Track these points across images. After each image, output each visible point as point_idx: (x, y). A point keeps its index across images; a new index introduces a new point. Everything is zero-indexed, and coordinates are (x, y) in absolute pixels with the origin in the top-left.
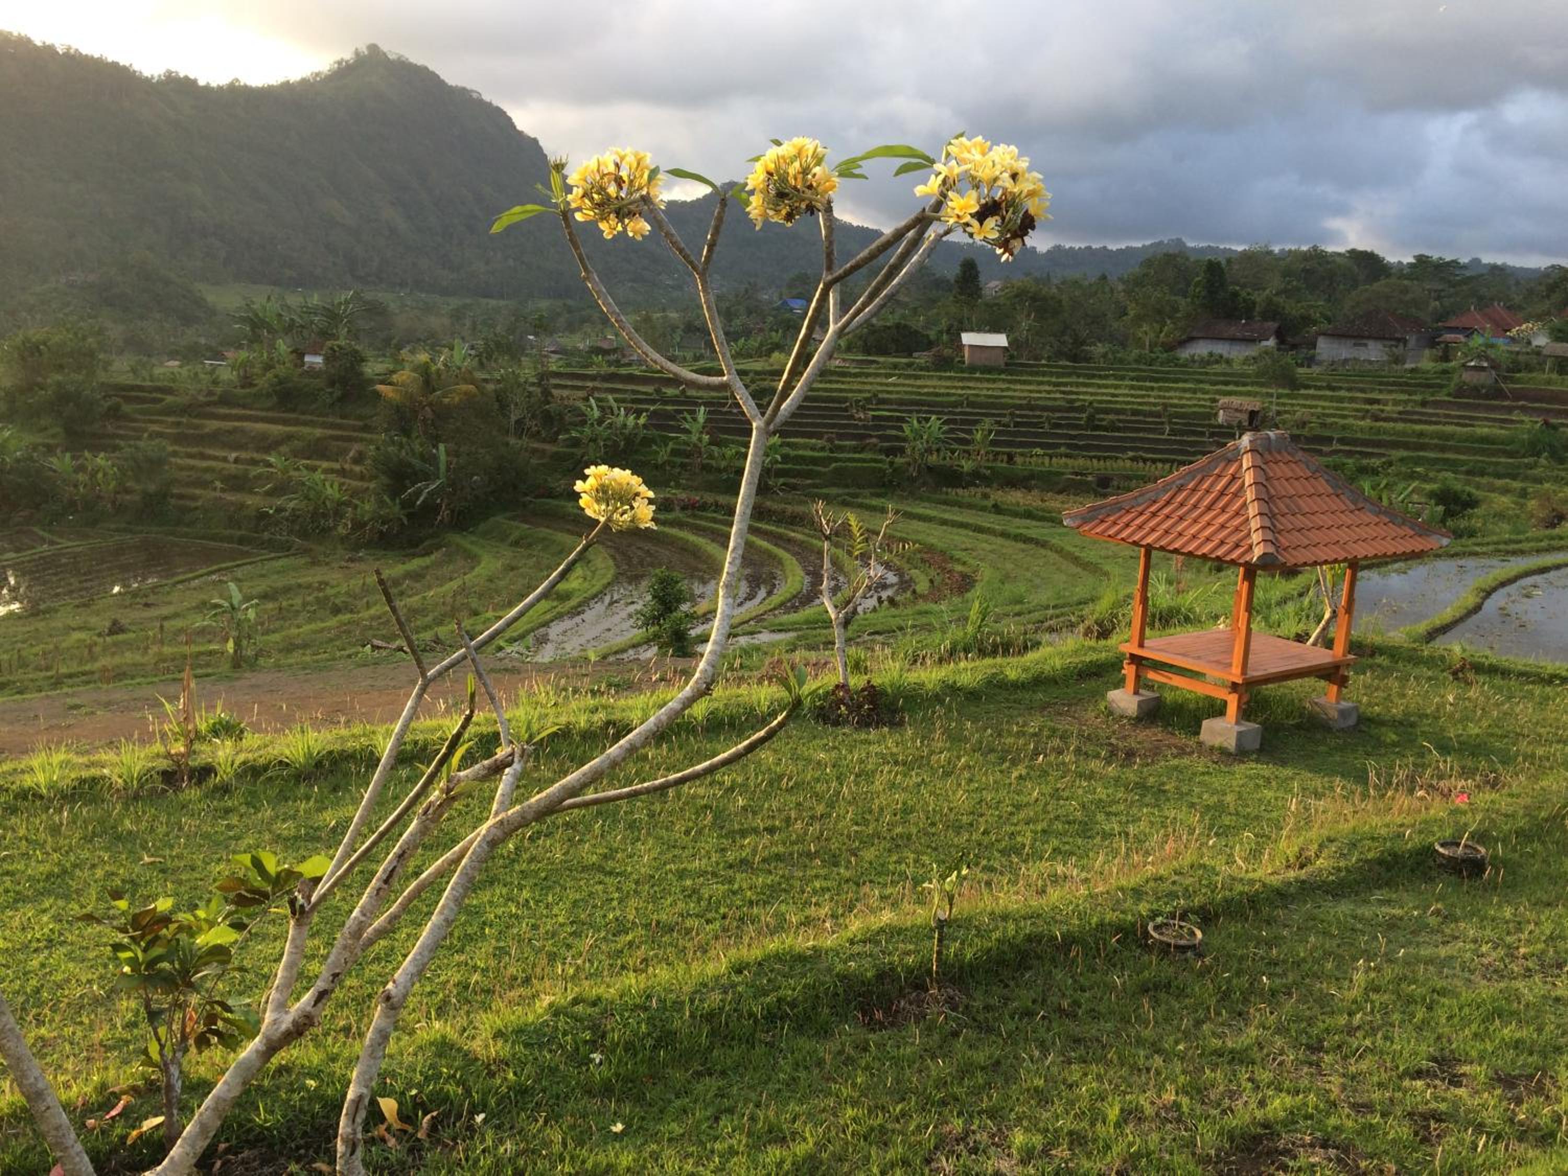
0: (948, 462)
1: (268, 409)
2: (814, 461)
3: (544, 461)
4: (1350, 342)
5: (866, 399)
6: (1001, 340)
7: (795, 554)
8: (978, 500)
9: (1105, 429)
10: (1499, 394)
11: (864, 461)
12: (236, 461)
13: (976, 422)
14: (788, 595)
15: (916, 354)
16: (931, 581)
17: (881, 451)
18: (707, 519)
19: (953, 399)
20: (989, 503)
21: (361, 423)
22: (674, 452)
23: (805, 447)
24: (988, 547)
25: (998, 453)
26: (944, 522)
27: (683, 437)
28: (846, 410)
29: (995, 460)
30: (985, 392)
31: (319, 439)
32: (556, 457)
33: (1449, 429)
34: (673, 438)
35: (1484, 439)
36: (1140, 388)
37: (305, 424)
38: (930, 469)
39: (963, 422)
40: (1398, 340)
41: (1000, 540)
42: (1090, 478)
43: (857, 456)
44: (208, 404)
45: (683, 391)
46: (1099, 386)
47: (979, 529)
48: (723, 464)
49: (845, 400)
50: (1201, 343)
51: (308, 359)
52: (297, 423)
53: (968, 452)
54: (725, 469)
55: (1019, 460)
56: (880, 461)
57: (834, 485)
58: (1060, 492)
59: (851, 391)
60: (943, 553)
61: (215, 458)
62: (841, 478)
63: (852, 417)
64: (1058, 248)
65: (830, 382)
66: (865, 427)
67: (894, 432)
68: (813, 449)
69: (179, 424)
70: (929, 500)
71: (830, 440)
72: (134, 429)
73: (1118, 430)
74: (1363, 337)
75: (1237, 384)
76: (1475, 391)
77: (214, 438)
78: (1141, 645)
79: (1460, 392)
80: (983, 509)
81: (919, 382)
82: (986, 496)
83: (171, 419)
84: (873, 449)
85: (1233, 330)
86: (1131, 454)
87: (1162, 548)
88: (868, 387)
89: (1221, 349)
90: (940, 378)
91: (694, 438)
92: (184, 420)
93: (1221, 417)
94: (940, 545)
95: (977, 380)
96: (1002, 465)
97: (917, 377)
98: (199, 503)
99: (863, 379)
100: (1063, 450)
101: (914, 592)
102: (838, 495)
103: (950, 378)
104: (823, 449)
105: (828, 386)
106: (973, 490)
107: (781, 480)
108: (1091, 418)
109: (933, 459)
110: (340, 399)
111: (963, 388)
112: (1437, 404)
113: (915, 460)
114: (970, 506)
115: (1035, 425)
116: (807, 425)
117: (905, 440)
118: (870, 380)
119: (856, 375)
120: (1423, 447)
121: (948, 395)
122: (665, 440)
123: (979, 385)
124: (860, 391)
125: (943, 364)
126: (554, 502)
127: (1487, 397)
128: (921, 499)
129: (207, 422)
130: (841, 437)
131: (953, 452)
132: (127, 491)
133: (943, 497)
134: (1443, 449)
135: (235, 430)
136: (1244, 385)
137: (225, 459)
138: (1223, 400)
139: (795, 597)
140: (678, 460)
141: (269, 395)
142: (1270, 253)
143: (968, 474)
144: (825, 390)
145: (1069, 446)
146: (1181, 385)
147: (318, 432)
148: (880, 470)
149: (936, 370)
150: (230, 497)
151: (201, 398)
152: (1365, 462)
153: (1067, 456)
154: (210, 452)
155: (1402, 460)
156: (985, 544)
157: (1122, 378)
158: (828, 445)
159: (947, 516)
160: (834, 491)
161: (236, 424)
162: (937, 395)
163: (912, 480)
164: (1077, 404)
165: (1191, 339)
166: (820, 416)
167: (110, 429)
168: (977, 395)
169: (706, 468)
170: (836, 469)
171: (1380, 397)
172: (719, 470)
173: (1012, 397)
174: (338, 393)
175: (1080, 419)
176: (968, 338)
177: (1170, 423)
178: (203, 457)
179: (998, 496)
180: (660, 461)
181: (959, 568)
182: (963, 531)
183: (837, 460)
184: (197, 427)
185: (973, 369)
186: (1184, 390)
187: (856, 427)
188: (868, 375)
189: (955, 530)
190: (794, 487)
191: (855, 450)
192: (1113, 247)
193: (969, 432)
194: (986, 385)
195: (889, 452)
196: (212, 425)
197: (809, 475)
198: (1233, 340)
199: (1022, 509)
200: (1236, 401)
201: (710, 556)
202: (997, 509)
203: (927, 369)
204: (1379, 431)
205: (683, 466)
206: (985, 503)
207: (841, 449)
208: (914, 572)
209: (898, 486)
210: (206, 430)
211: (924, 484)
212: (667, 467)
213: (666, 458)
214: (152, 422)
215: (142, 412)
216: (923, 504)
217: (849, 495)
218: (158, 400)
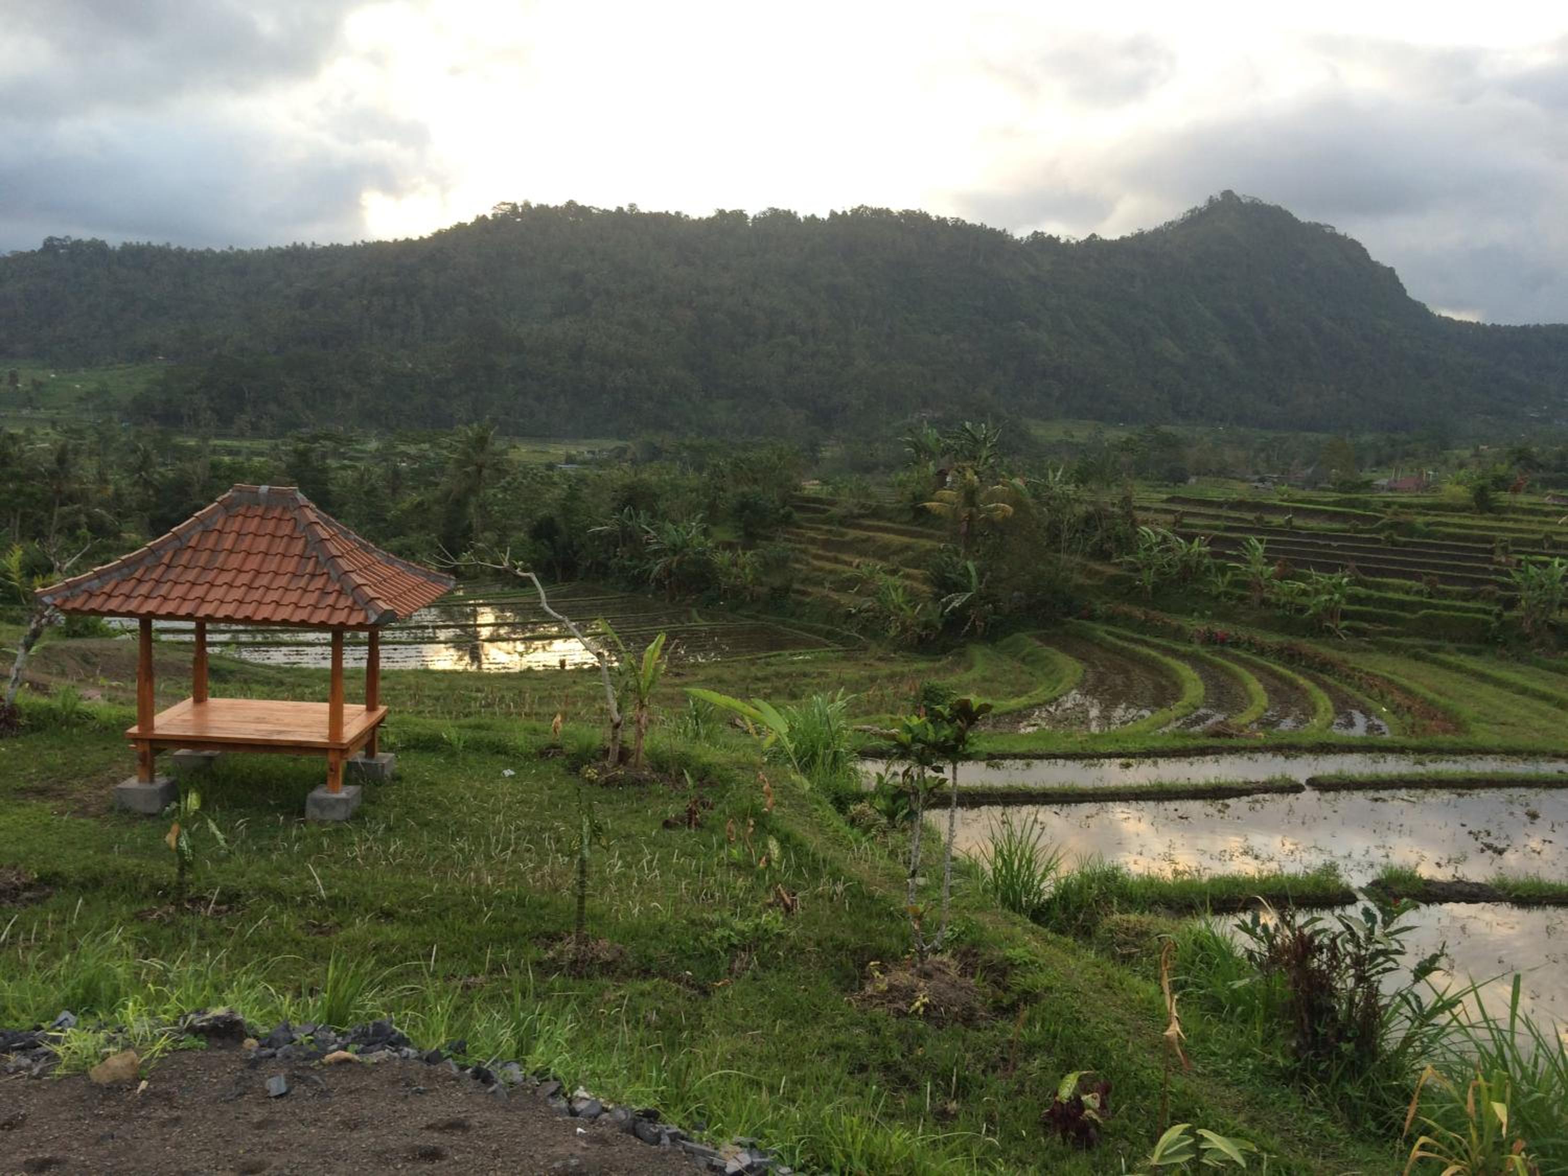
2: (1402, 605)
3: (1100, 583)
11: (1470, 610)
12: (858, 566)
17: (1498, 601)
22: (1235, 584)
23: (1397, 589)
27: (1243, 567)
32: (1115, 581)
34: (1232, 568)
43: (1462, 604)
44: (861, 516)
45: (1289, 521)
48: (1283, 600)
56: (1489, 613)
57: (1415, 635)
61: (846, 563)
62: (1431, 627)
68: (1406, 591)
69: (831, 532)
71: (1429, 583)
72: (797, 535)
77: (848, 545)
83: (826, 527)
84: (1488, 597)
91: (1255, 569)
92: (834, 528)
98: (808, 600)
102: (1413, 647)
104: (1419, 592)
107: (1346, 623)
122: (1223, 570)
126: (1089, 624)
129: (851, 531)
130: (1450, 580)
132: (761, 585)
135: (868, 539)
137: (850, 564)
140: (1238, 592)
147: (928, 544)
150: (835, 596)
151: (856, 511)
154: (843, 557)
158: (1426, 589)
160: (1411, 641)
167: (780, 533)
169: (1264, 602)
170: (1425, 617)
172: (1278, 606)
178: (836, 560)
180: (1214, 592)
183: (1430, 606)
184: (842, 535)
191: (1465, 597)
196: (852, 534)
197: (1387, 620)
205: (1241, 599)
207: (1444, 594)
209: (1504, 644)
210: (847, 538)
211: (1541, 644)
212: (1223, 599)
213: (1222, 589)
214: (812, 529)
215: (809, 520)
216: (1524, 668)
217: (1426, 647)
218: (825, 511)
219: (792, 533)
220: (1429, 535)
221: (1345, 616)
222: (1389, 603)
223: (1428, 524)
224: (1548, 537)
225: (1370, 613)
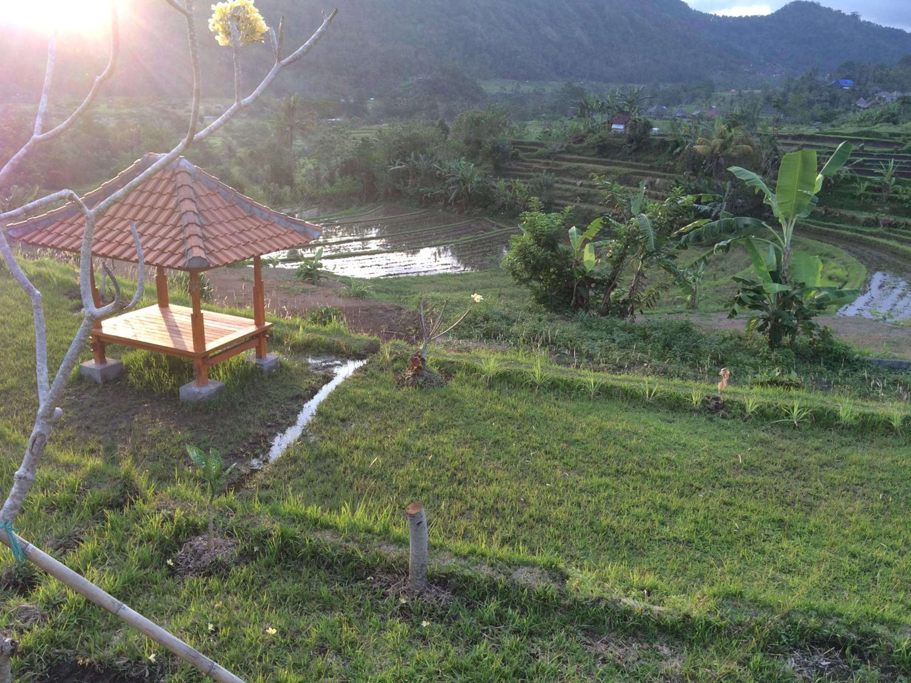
1: (593, 156)
12: (581, 185)
21: (649, 165)
22: (868, 188)
27: (877, 179)
31: (626, 174)
34: (869, 179)
37: (616, 164)
44: (562, 153)
51: (614, 126)
52: (610, 164)
54: (907, 201)
61: (570, 184)
69: (548, 164)
72: (525, 166)
77: (566, 172)
83: (543, 161)
91: (886, 179)
92: (551, 162)
110: (635, 151)
122: (863, 181)
129: (562, 163)
135: (579, 167)
137: (575, 184)
140: (870, 193)
141: (593, 148)
147: (626, 170)
150: (584, 206)
151: (558, 149)
154: (566, 180)
161: (579, 164)
167: (514, 166)
172: (901, 201)
174: (634, 147)
178: (563, 182)
180: (858, 194)
184: (557, 166)
196: (566, 165)
205: (874, 198)
210: (563, 167)
212: (862, 198)
213: (862, 191)
214: (535, 162)
215: (529, 157)
218: (536, 150)
219: (522, 165)
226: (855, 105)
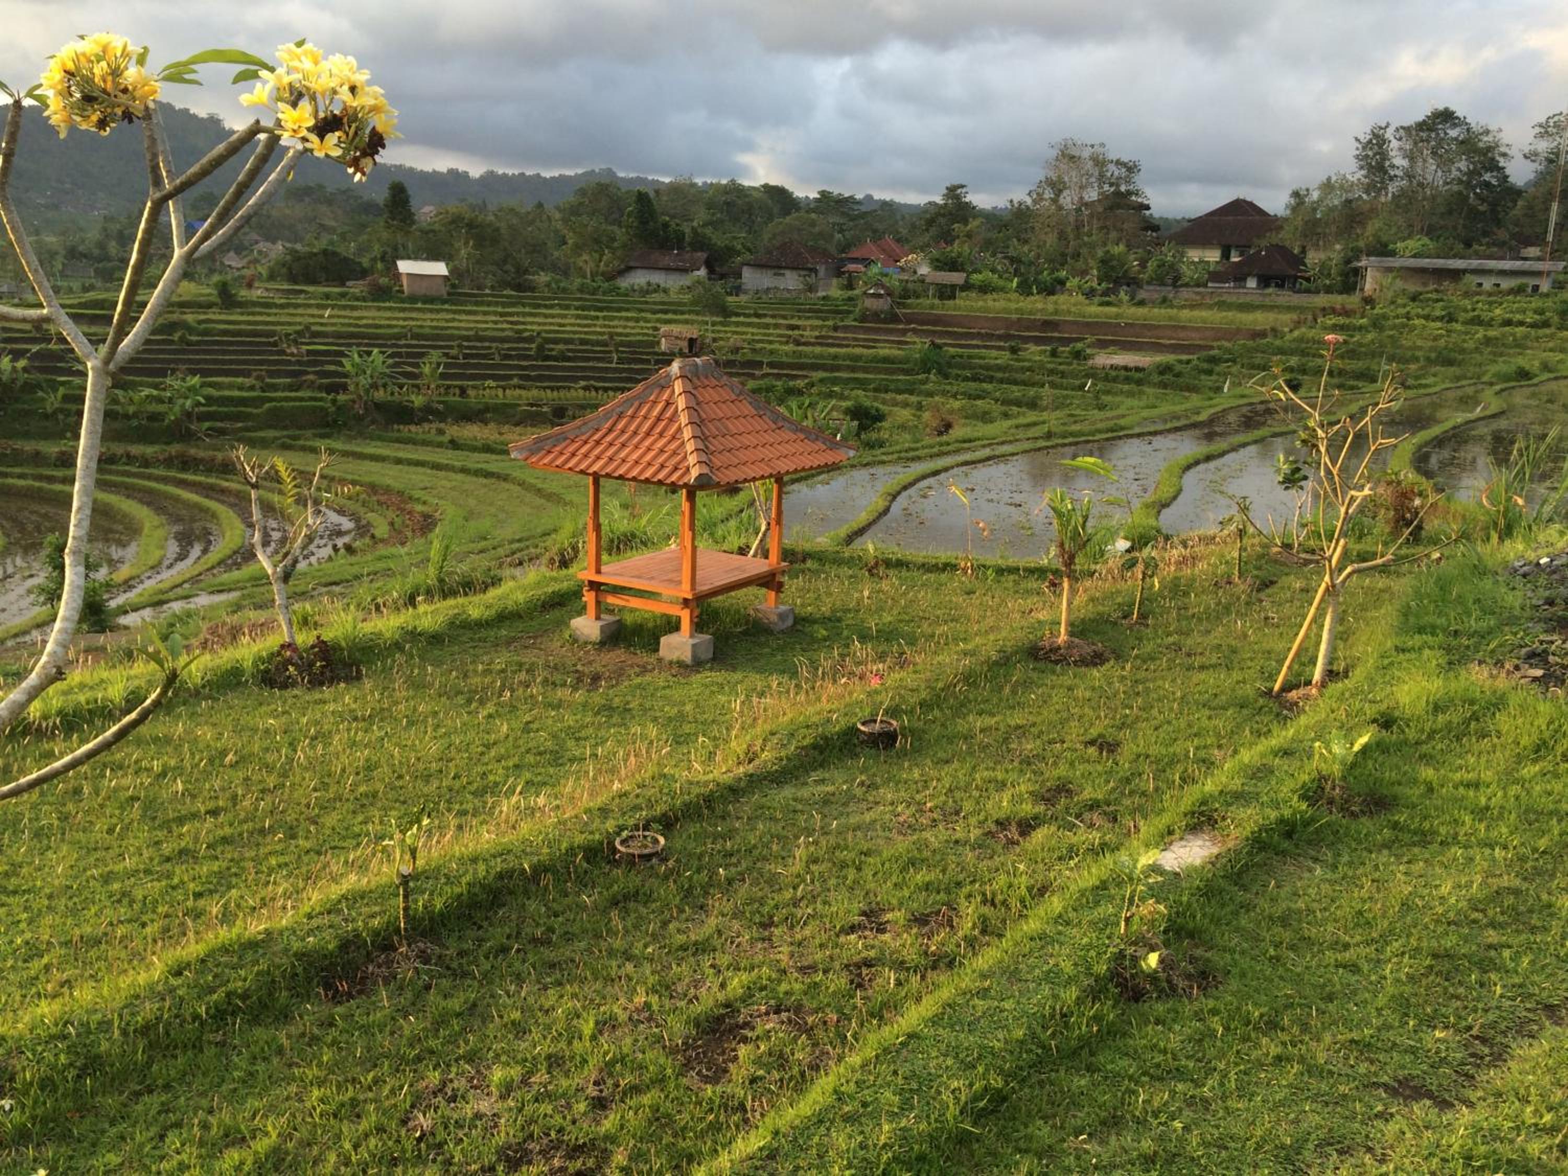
0: (396, 397)
2: (243, 402)
4: (770, 272)
5: (297, 332)
6: (439, 268)
7: (232, 506)
8: (433, 436)
9: (555, 359)
10: (895, 319)
11: (301, 399)
13: (422, 355)
14: (228, 552)
15: (349, 283)
16: (392, 524)
17: (321, 388)
18: (118, 473)
19: (396, 330)
20: (445, 439)
23: (231, 386)
24: (448, 485)
25: (449, 387)
26: (399, 461)
28: (275, 344)
29: (447, 394)
30: (429, 323)
33: (858, 351)
34: (63, 383)
35: (886, 360)
36: (586, 317)
38: (379, 406)
39: (409, 355)
40: (811, 270)
41: (460, 477)
42: (545, 409)
43: (293, 394)
46: (546, 316)
47: (437, 467)
48: (131, 410)
49: (272, 334)
50: (639, 272)
53: (417, 386)
54: (135, 415)
55: (471, 392)
56: (321, 399)
57: (270, 427)
58: (517, 424)
59: (279, 323)
60: (400, 493)
62: (277, 419)
63: (283, 352)
64: (491, 174)
65: (253, 314)
66: (299, 363)
67: (332, 368)
68: (241, 388)
70: (380, 438)
71: (258, 378)
73: (569, 359)
74: (780, 268)
75: (675, 312)
76: (876, 316)
78: (598, 572)
79: (863, 318)
80: (440, 445)
81: (356, 314)
82: (441, 432)
84: (311, 386)
85: (667, 261)
86: (583, 383)
87: (608, 476)
88: (298, 319)
89: (657, 278)
90: (379, 309)
93: (664, 345)
94: (396, 485)
95: (419, 310)
96: (454, 399)
97: (353, 308)
99: (292, 311)
100: (515, 381)
101: (373, 536)
102: (276, 438)
103: (390, 309)
104: (252, 388)
105: (250, 318)
106: (426, 426)
107: (207, 425)
108: (540, 348)
109: (380, 395)
111: (405, 319)
112: (846, 328)
113: (360, 397)
114: (425, 443)
115: (484, 357)
116: (231, 362)
117: (346, 375)
118: (300, 311)
119: (282, 306)
120: (837, 368)
121: (389, 326)
122: (54, 386)
123: (420, 315)
124: (289, 324)
125: (381, 294)
127: (885, 321)
128: (372, 439)
130: (271, 374)
131: (401, 387)
133: (396, 435)
134: (853, 369)
136: (682, 313)
138: (664, 328)
139: (235, 553)
142: (694, 185)
143: (420, 409)
144: (249, 323)
145: (521, 377)
146: (624, 314)
148: (322, 409)
149: (373, 301)
152: (791, 383)
153: (520, 387)
155: (822, 381)
156: (444, 480)
157: (567, 307)
158: (258, 384)
159: (401, 455)
160: (271, 434)
162: (380, 327)
163: (359, 419)
164: (526, 334)
165: (629, 269)
166: (243, 353)
168: (421, 327)
170: (270, 410)
171: (799, 323)
172: (127, 417)
173: (458, 328)
175: (530, 349)
176: (405, 266)
177: (617, 351)
179: (454, 431)
180: (49, 410)
181: (419, 508)
182: (420, 470)
183: (270, 400)
185: (413, 299)
186: (628, 319)
187: (289, 363)
188: (297, 306)
189: (412, 469)
190: (222, 432)
191: (291, 388)
192: (547, 174)
193: (417, 365)
194: (429, 316)
195: (330, 389)
197: (237, 417)
198: (668, 269)
199: (479, 444)
200: (676, 329)
201: (125, 515)
202: (454, 444)
203: (364, 299)
204: (801, 355)
206: (441, 439)
207: (274, 388)
208: (371, 516)
209: (345, 424)
211: (373, 422)
212: (61, 417)
213: (56, 405)
216: (374, 443)
217: (289, 437)
220: (206, 333)
221: (202, 418)
222: (230, 401)
223: (200, 322)
224: (307, 327)
225: (215, 412)
226: (222, 263)
